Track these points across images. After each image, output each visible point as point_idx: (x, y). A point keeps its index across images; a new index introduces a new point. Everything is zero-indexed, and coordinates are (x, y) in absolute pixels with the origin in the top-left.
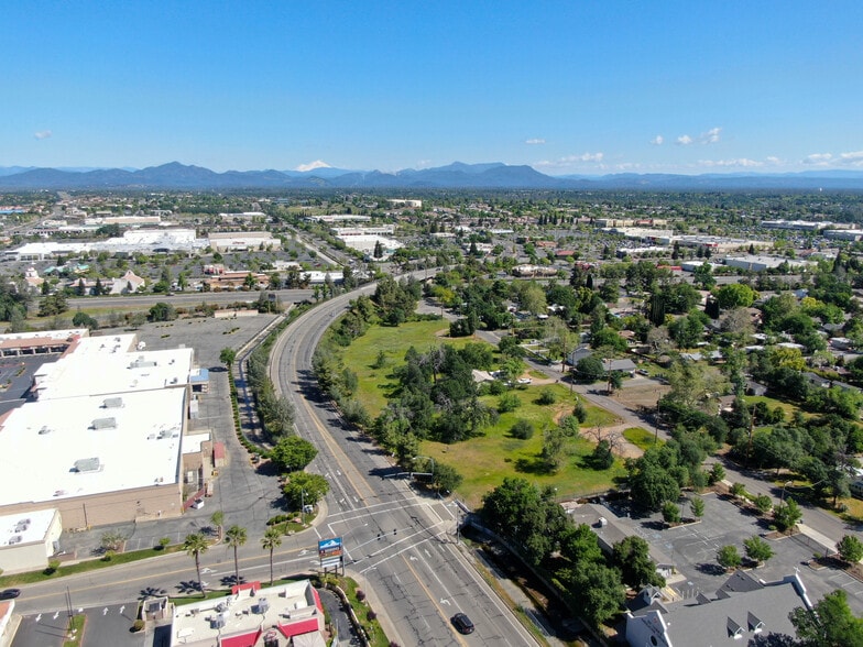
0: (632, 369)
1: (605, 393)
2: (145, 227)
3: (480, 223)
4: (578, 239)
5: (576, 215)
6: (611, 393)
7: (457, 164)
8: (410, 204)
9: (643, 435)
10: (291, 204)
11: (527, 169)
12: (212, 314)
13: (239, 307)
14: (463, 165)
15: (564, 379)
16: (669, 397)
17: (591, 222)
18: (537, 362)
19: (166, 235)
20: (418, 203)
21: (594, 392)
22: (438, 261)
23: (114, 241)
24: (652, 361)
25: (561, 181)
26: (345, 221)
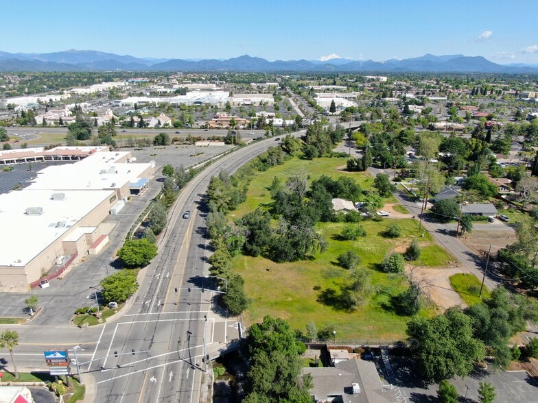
0: (493, 214)
1: (454, 234)
2: (203, 90)
3: (424, 93)
4: (498, 106)
5: (505, 89)
6: (460, 234)
7: (428, 55)
8: (378, 80)
9: (470, 284)
10: (302, 79)
11: (481, 59)
12: (194, 143)
13: (214, 139)
14: (432, 56)
15: (420, 216)
16: (513, 248)
17: (516, 94)
18: (406, 198)
19: (210, 94)
20: (385, 79)
21: (443, 232)
22: (372, 116)
23: (179, 97)
24: (518, 208)
25: (507, 68)
26: (328, 89)
